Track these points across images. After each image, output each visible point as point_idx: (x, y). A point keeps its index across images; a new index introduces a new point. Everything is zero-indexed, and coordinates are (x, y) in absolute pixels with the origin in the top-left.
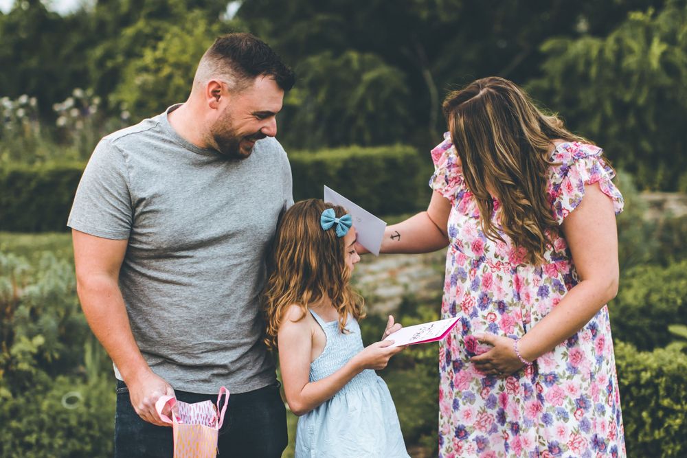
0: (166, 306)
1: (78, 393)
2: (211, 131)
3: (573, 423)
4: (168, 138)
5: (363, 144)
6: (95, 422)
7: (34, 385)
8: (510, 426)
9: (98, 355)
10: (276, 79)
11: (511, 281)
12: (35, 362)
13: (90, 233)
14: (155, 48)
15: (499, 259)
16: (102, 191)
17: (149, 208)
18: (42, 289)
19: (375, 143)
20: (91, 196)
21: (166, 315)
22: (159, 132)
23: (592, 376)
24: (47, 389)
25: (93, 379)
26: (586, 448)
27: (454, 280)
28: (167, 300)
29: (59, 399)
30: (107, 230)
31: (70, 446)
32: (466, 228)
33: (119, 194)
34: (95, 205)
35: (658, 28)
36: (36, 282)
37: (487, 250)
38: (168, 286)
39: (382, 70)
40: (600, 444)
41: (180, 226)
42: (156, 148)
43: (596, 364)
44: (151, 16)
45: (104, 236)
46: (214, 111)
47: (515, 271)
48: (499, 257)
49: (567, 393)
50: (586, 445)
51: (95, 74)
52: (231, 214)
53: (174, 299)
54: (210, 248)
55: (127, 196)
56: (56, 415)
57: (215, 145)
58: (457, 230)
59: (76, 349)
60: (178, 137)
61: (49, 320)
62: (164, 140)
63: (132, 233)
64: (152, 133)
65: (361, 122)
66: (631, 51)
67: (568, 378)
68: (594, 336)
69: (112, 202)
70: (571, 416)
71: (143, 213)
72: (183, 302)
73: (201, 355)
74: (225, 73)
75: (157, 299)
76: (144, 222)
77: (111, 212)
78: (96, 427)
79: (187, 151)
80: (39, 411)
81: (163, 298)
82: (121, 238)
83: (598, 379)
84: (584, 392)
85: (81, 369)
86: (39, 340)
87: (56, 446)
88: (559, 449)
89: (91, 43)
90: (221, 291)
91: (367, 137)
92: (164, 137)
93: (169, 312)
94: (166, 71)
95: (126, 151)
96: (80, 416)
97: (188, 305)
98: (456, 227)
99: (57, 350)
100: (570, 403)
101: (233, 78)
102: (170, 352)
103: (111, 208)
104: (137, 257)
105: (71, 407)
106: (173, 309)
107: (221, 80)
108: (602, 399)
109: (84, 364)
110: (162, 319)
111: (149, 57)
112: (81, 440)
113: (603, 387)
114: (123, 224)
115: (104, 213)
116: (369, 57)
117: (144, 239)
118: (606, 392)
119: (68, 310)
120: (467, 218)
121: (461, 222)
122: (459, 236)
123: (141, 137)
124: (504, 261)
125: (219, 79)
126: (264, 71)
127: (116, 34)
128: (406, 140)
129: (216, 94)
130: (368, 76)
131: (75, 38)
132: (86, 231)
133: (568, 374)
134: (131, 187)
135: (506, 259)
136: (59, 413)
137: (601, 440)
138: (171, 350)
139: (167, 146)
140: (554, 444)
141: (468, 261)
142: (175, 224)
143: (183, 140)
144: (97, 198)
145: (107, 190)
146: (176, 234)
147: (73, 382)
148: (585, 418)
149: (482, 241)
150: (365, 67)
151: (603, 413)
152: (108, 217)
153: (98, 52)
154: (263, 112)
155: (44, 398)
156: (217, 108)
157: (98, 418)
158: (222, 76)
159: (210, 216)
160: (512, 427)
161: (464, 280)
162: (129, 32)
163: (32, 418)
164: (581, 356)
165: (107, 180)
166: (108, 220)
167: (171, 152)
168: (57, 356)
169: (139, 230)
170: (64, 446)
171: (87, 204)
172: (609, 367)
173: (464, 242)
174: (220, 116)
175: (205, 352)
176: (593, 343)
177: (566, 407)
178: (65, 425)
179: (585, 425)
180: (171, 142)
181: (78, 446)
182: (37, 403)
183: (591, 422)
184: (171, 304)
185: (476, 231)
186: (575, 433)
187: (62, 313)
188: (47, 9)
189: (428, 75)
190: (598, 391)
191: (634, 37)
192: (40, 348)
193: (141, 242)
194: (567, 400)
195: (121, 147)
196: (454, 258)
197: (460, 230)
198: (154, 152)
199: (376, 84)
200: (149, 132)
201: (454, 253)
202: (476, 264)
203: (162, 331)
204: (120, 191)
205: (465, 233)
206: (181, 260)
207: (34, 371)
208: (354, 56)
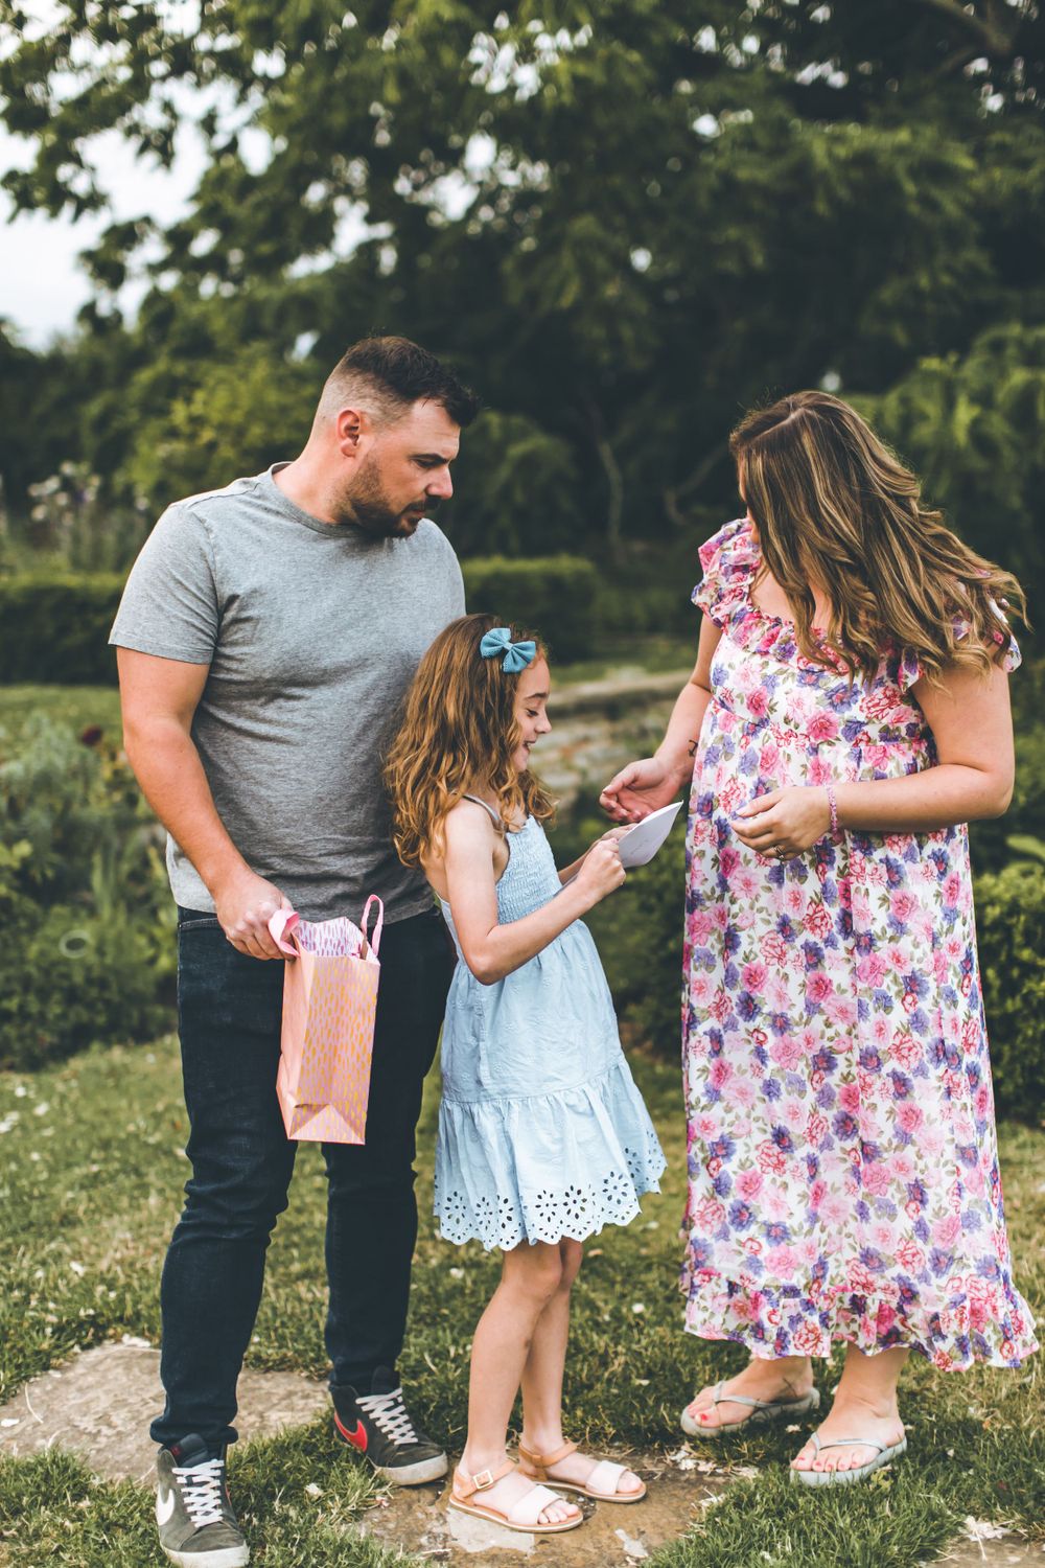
0: (264, 778)
1: (85, 932)
2: (348, 493)
3: (898, 1016)
4: (273, 507)
5: (510, 555)
6: (112, 978)
7: (14, 919)
8: (769, 1020)
9: (111, 875)
10: (445, 405)
11: (804, 766)
12: (16, 883)
13: (150, 651)
14: (189, 400)
15: (792, 726)
16: (172, 584)
17: (244, 614)
18: (27, 769)
19: (530, 552)
20: (153, 594)
21: (263, 792)
22: (259, 497)
23: (935, 940)
24: (34, 926)
25: (106, 912)
26: (920, 1060)
27: (712, 758)
28: (266, 767)
29: (55, 942)
30: (179, 647)
31: (72, 1016)
32: (743, 671)
33: (200, 589)
34: (159, 607)
35: (964, 382)
36: (17, 757)
37: (772, 709)
38: (269, 745)
39: (537, 442)
40: (950, 1056)
41: (293, 645)
42: (255, 521)
43: (944, 919)
44: (178, 353)
45: (174, 657)
46: (350, 461)
47: (815, 750)
48: (792, 723)
49: (890, 965)
50: (919, 1056)
51: (89, 441)
52: (371, 633)
53: (278, 767)
54: (338, 686)
55: (211, 593)
56: (50, 967)
57: (354, 515)
58: (727, 674)
59: (79, 863)
60: (288, 505)
61: (38, 817)
62: (267, 510)
63: (217, 655)
64: (248, 499)
65: (504, 521)
66: (924, 417)
67: (891, 939)
68: (943, 874)
69: (186, 602)
70: (897, 1003)
71: (236, 621)
72: (293, 772)
73: (320, 860)
74: (365, 397)
75: (251, 767)
76: (235, 637)
77: (185, 618)
78: (114, 987)
79: (304, 528)
80: (23, 961)
81: (259, 766)
82: (200, 661)
83: (946, 946)
84: (917, 967)
85: (87, 896)
86: (24, 849)
87: (50, 1016)
88: (878, 1059)
89: (84, 395)
90: (353, 756)
91: (514, 543)
92: (268, 504)
93: (268, 788)
94: (207, 435)
95: (210, 522)
96: (88, 969)
97: (300, 776)
98: (725, 668)
99: (52, 865)
100: (895, 980)
101: (377, 404)
102: (269, 853)
103: (186, 611)
104: (220, 697)
105: (74, 955)
106: (274, 783)
107: (359, 408)
108: (952, 980)
109: (89, 887)
110: (255, 798)
111: (180, 413)
112: (90, 1006)
113: (956, 961)
114: (204, 638)
115: (173, 620)
116: (517, 421)
117: (234, 665)
118: (958, 970)
119: (68, 804)
120: (747, 655)
121: (736, 661)
122: (728, 684)
123: (232, 503)
124: (798, 732)
125: (356, 407)
126: (426, 391)
127: (123, 380)
128: (574, 550)
129: (352, 432)
130: (517, 450)
131: (55, 389)
132: (143, 650)
133: (890, 932)
134: (217, 578)
135: (803, 729)
136: (55, 964)
137: (952, 1049)
138: (270, 849)
139: (273, 519)
140: (871, 1050)
141: (740, 724)
142: (286, 641)
143: (298, 511)
144: (162, 596)
145: (180, 583)
146: (285, 657)
147: (75, 915)
148: (920, 1010)
149: (765, 693)
150: (509, 437)
151: (955, 1003)
152: (180, 627)
153: (94, 408)
154: (427, 456)
155: (32, 939)
156: (354, 456)
157: (117, 973)
158: (359, 401)
159: (340, 632)
160: (775, 1021)
161: (728, 755)
162: (145, 376)
163: (12, 971)
164: (912, 904)
165: (177, 566)
166: (180, 632)
167: (278, 528)
168: (50, 873)
169: (227, 651)
170: (63, 1016)
171: (145, 605)
172: (966, 929)
173: (734, 695)
174: (360, 468)
175: (325, 855)
176: (940, 885)
177: (888, 987)
178: (65, 984)
179: (917, 1022)
180: (278, 513)
181: (85, 1016)
182: (21, 949)
183: (930, 1016)
184: (273, 775)
185: (759, 677)
186: (903, 1032)
187: (59, 806)
188: (12, 343)
189: (606, 451)
190: (946, 966)
191: (927, 395)
192: (26, 863)
193: (229, 670)
194: (891, 977)
195: (201, 514)
196: (715, 720)
197: (732, 673)
198: (252, 527)
199: (528, 463)
200: (244, 497)
201: (717, 712)
202: (753, 730)
203: (256, 818)
204: (202, 586)
205: (739, 677)
206: (291, 704)
207: (15, 896)
208: (493, 419)
